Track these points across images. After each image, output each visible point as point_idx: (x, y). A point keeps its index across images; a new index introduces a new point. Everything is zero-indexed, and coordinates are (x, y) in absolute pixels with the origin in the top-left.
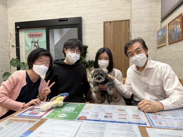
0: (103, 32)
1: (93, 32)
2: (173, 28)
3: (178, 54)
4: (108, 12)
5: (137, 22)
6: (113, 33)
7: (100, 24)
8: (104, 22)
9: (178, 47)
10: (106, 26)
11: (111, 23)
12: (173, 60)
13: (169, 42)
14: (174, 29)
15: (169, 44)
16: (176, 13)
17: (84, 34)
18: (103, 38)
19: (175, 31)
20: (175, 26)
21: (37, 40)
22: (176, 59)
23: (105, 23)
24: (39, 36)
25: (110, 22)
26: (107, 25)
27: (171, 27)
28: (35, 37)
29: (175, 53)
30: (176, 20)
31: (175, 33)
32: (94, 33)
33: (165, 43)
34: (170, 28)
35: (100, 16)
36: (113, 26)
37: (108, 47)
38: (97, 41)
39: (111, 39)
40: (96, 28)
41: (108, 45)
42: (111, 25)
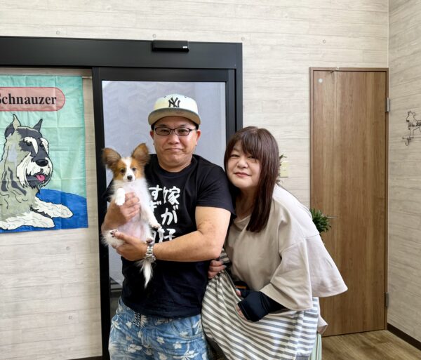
0: (307, 104)
1: (276, 101)
4: (324, 38)
6: (341, 108)
7: (298, 76)
8: (311, 68)
10: (318, 82)
11: (335, 73)
21: (33, 124)
24: (45, 102)
25: (332, 71)
26: (321, 81)
28: (23, 110)
32: (278, 105)
36: (339, 85)
37: (325, 155)
38: (290, 132)
39: (335, 128)
40: (287, 88)
41: (325, 148)
42: (336, 82)
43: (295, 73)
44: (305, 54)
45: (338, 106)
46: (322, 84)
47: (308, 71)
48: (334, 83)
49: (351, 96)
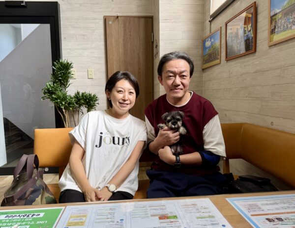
0: (103, 37)
1: (84, 35)
2: (235, 30)
3: (246, 79)
5: (169, 21)
6: (124, 39)
8: (104, 16)
9: (245, 66)
11: (119, 18)
12: (235, 89)
13: (226, 57)
14: (238, 32)
15: (227, 61)
16: (241, 3)
17: (65, 38)
18: (103, 47)
19: (239, 37)
20: (239, 27)
22: (242, 88)
25: (117, 17)
26: (110, 23)
27: (231, 29)
29: (238, 78)
30: (241, 15)
31: (238, 41)
32: (86, 37)
33: (219, 60)
34: (228, 31)
35: (98, 4)
36: (122, 25)
37: (115, 66)
38: (93, 53)
39: (121, 51)
40: (91, 27)
41: (115, 62)
43: (95, 19)
45: (122, 38)
46: (111, 25)
47: (102, 18)
48: (119, 24)
49: (130, 32)
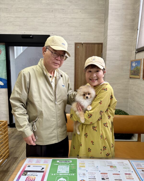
0: (74, 55)
4: (80, 33)
5: (112, 50)
7: (71, 45)
10: (77, 47)
23: (76, 44)
25: (82, 44)
35: (71, 35)
36: (85, 49)
37: (79, 71)
39: (83, 63)
42: (84, 47)
44: (73, 38)
45: (84, 56)
47: (74, 44)
48: (83, 48)
